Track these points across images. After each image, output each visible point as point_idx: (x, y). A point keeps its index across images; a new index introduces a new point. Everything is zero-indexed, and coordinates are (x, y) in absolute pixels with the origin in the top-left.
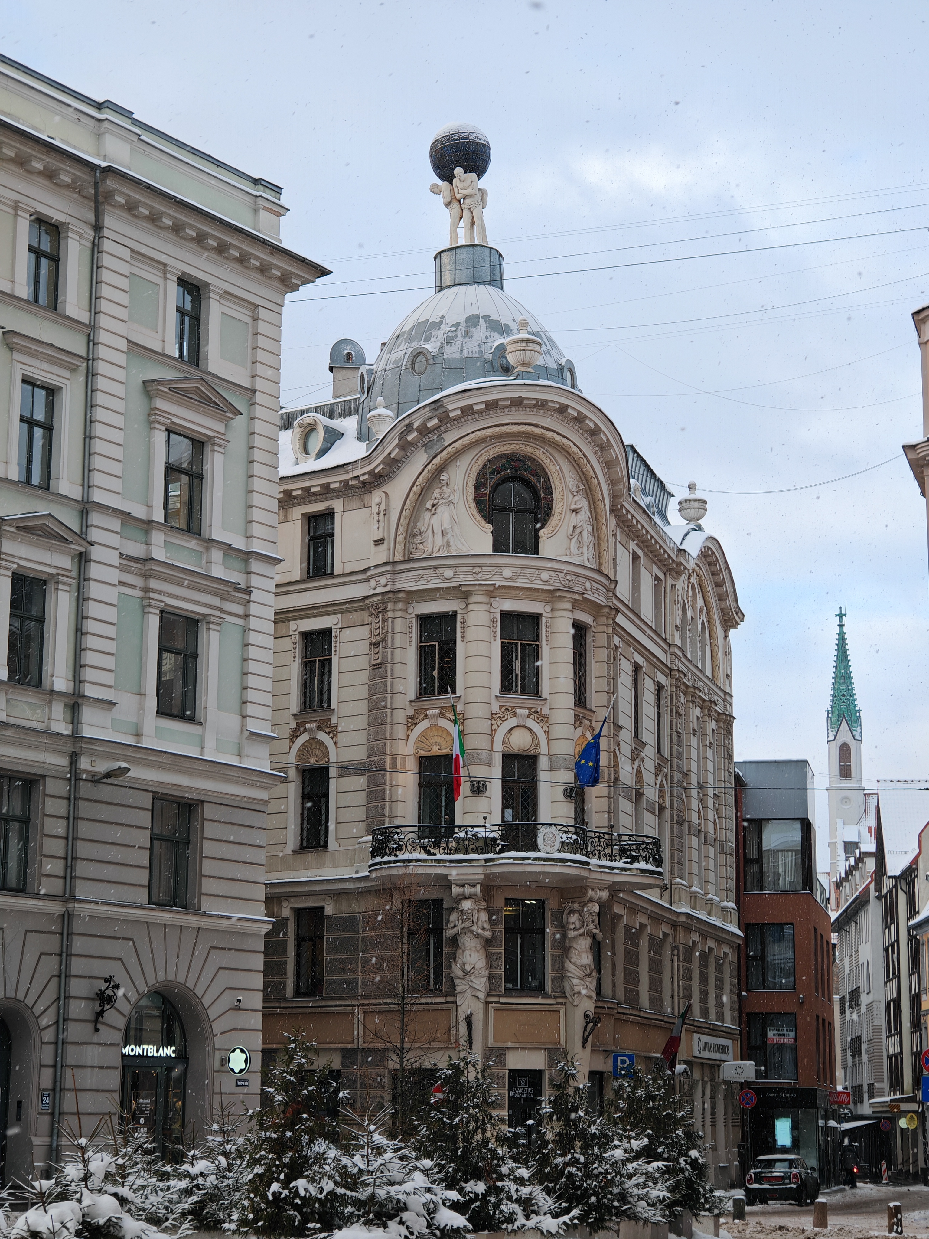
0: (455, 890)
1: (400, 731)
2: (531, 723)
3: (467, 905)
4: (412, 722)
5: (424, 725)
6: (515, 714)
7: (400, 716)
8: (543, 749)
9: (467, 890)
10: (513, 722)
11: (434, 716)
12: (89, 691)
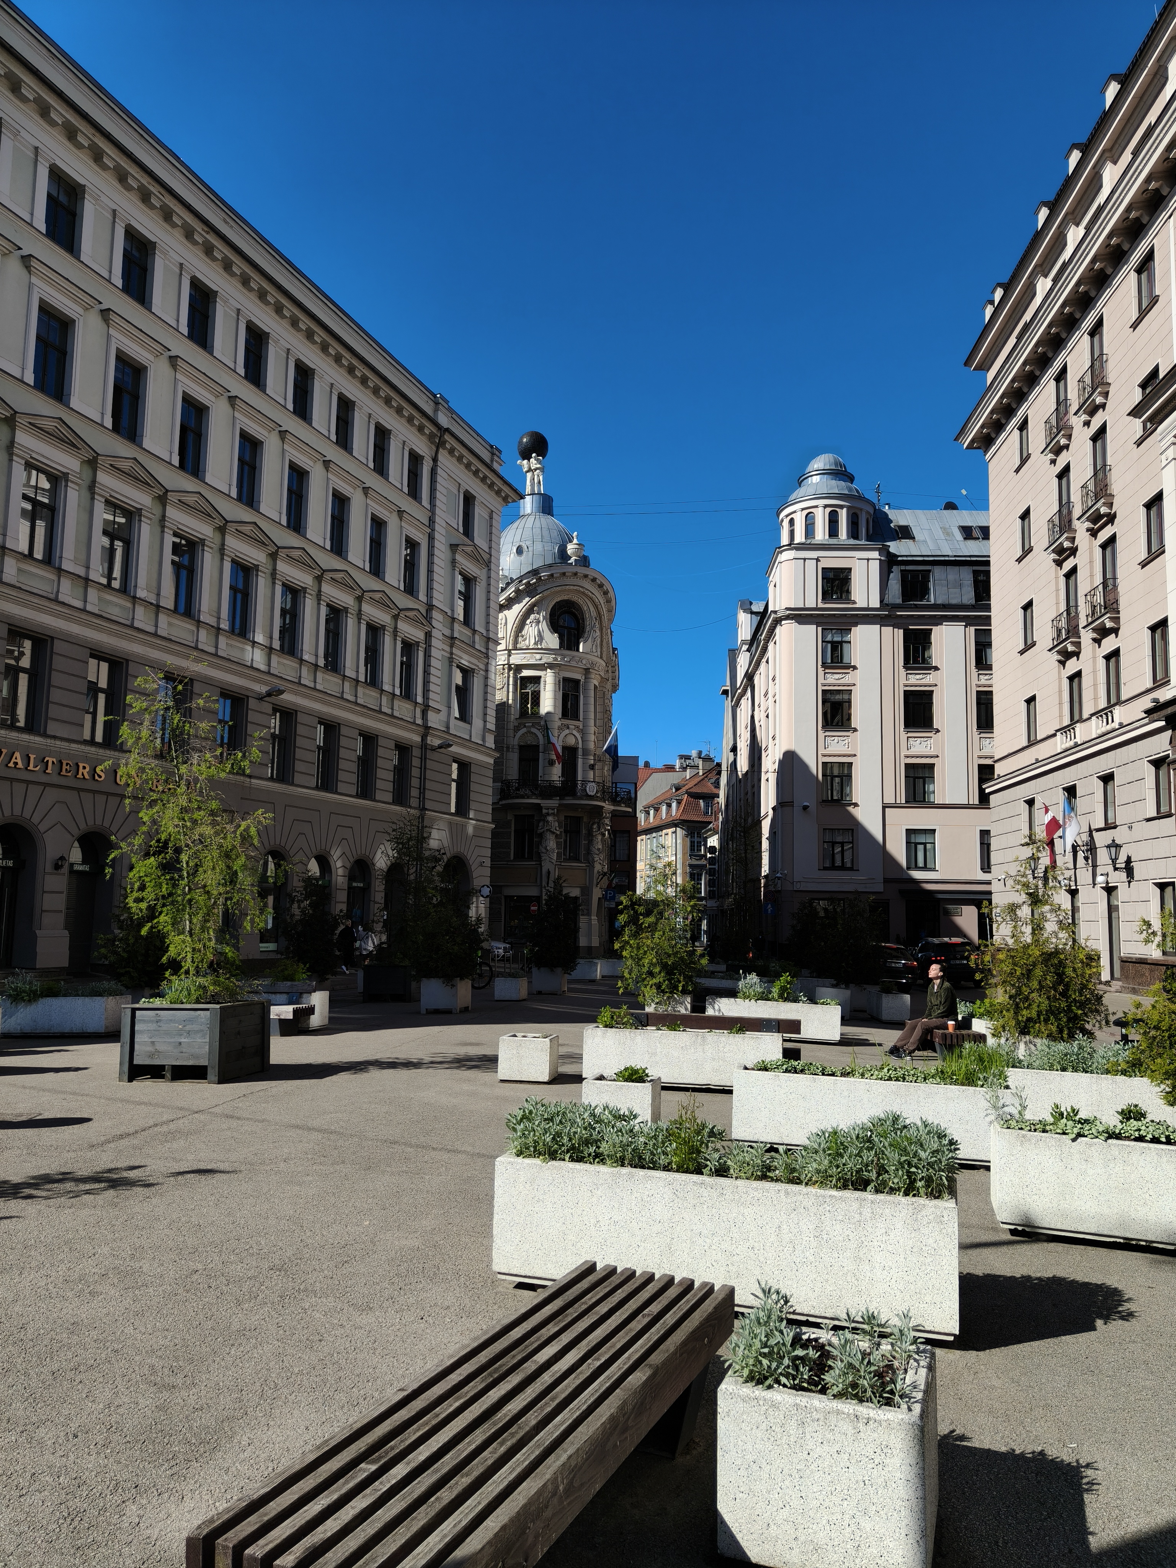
0: (544, 811)
1: (511, 733)
2: (575, 732)
3: (550, 818)
4: (517, 729)
5: (524, 730)
6: (568, 728)
7: (511, 726)
8: (580, 746)
9: (551, 811)
10: (567, 731)
11: (529, 727)
12: (431, 703)
